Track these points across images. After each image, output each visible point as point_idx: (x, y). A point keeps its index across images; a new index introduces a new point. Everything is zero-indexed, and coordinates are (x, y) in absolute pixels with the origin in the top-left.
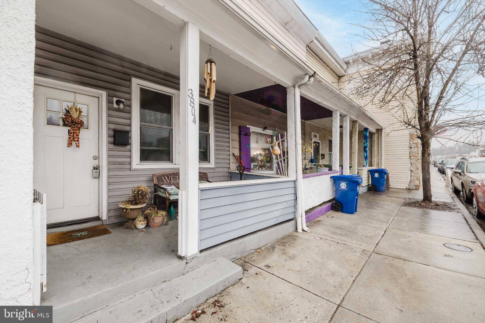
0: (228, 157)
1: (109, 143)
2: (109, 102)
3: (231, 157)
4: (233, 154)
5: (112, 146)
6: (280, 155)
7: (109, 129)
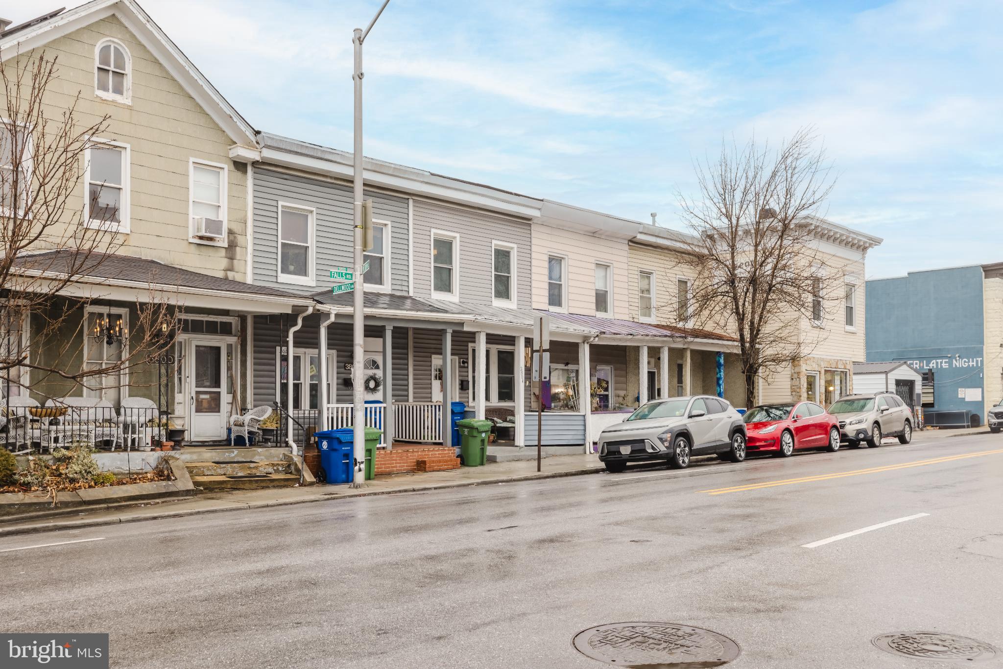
0: (529, 397)
1: (459, 389)
2: (459, 363)
3: (532, 397)
4: (534, 394)
5: (460, 391)
6: (572, 396)
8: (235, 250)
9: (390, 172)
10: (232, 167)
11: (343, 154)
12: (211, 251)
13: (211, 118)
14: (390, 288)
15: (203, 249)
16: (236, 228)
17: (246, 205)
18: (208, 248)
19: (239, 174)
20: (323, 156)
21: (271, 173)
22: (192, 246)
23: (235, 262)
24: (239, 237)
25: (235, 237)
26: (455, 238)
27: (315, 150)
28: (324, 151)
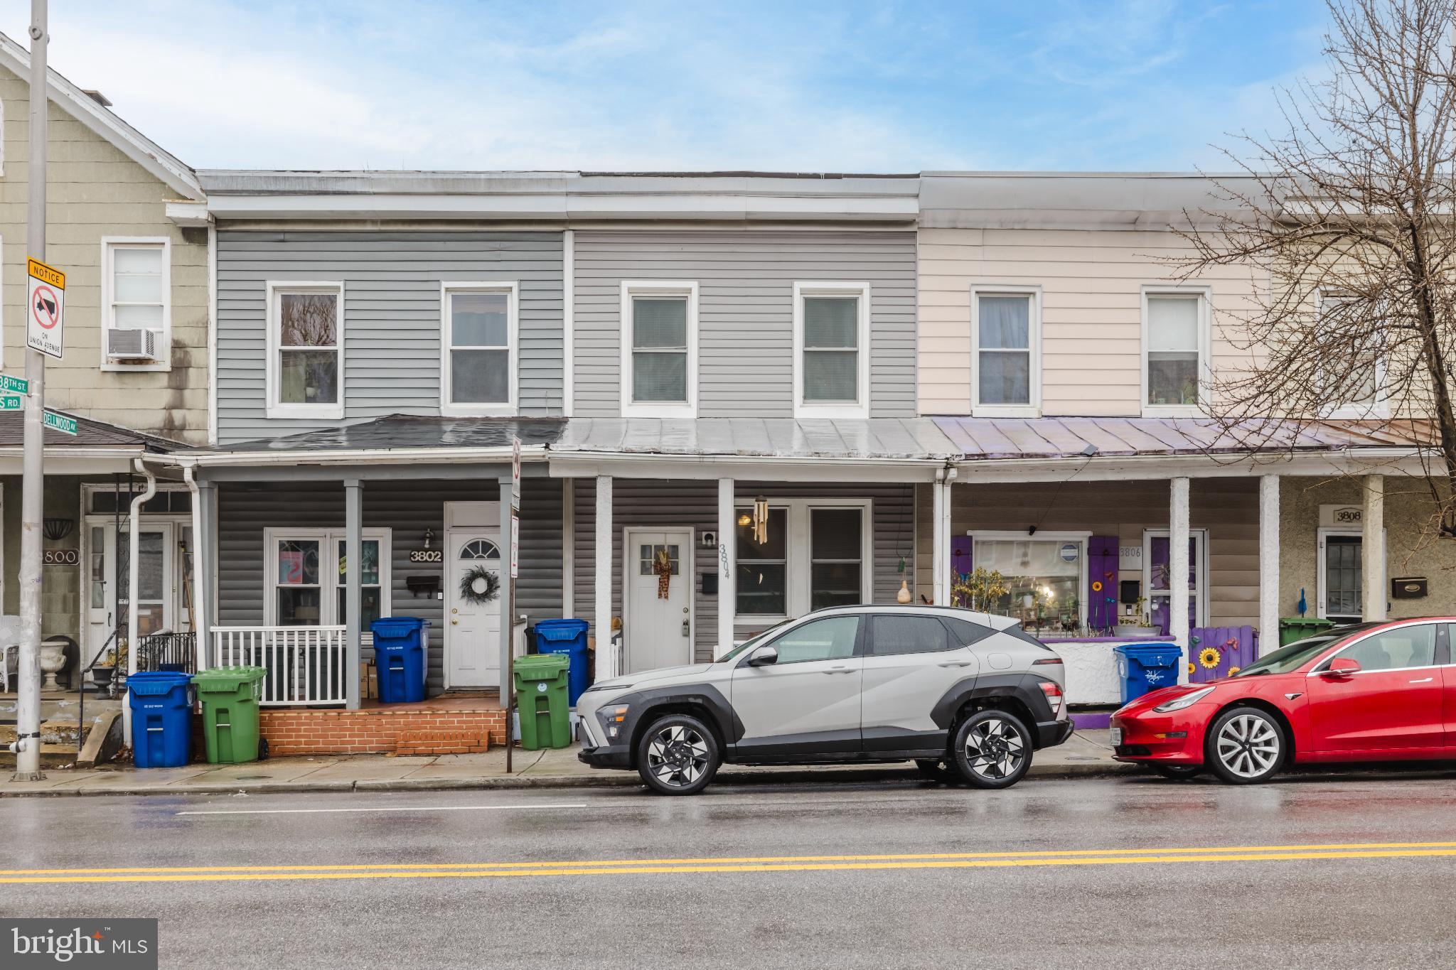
1: (697, 591)
2: (698, 539)
4: (922, 596)
5: (700, 595)
7: (697, 573)
8: (187, 374)
9: (482, 190)
10: (179, 239)
11: (366, 175)
12: (141, 382)
13: (141, 167)
14: (516, 407)
15: (129, 380)
16: (186, 336)
17: (207, 298)
18: (136, 375)
19: (193, 248)
20: (323, 188)
21: (253, 236)
22: (108, 376)
23: (187, 393)
24: (194, 352)
25: (186, 353)
26: (689, 290)
27: (305, 181)
28: (321, 179)
